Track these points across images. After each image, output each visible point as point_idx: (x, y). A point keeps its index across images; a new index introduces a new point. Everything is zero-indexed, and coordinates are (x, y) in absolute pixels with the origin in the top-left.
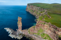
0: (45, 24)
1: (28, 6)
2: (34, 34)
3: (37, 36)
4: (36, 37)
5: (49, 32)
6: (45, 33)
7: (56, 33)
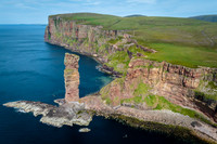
0: (151, 66)
1: (53, 25)
2: (124, 103)
3: (132, 107)
4: (132, 110)
5: (166, 86)
6: (155, 93)
7: (188, 84)
